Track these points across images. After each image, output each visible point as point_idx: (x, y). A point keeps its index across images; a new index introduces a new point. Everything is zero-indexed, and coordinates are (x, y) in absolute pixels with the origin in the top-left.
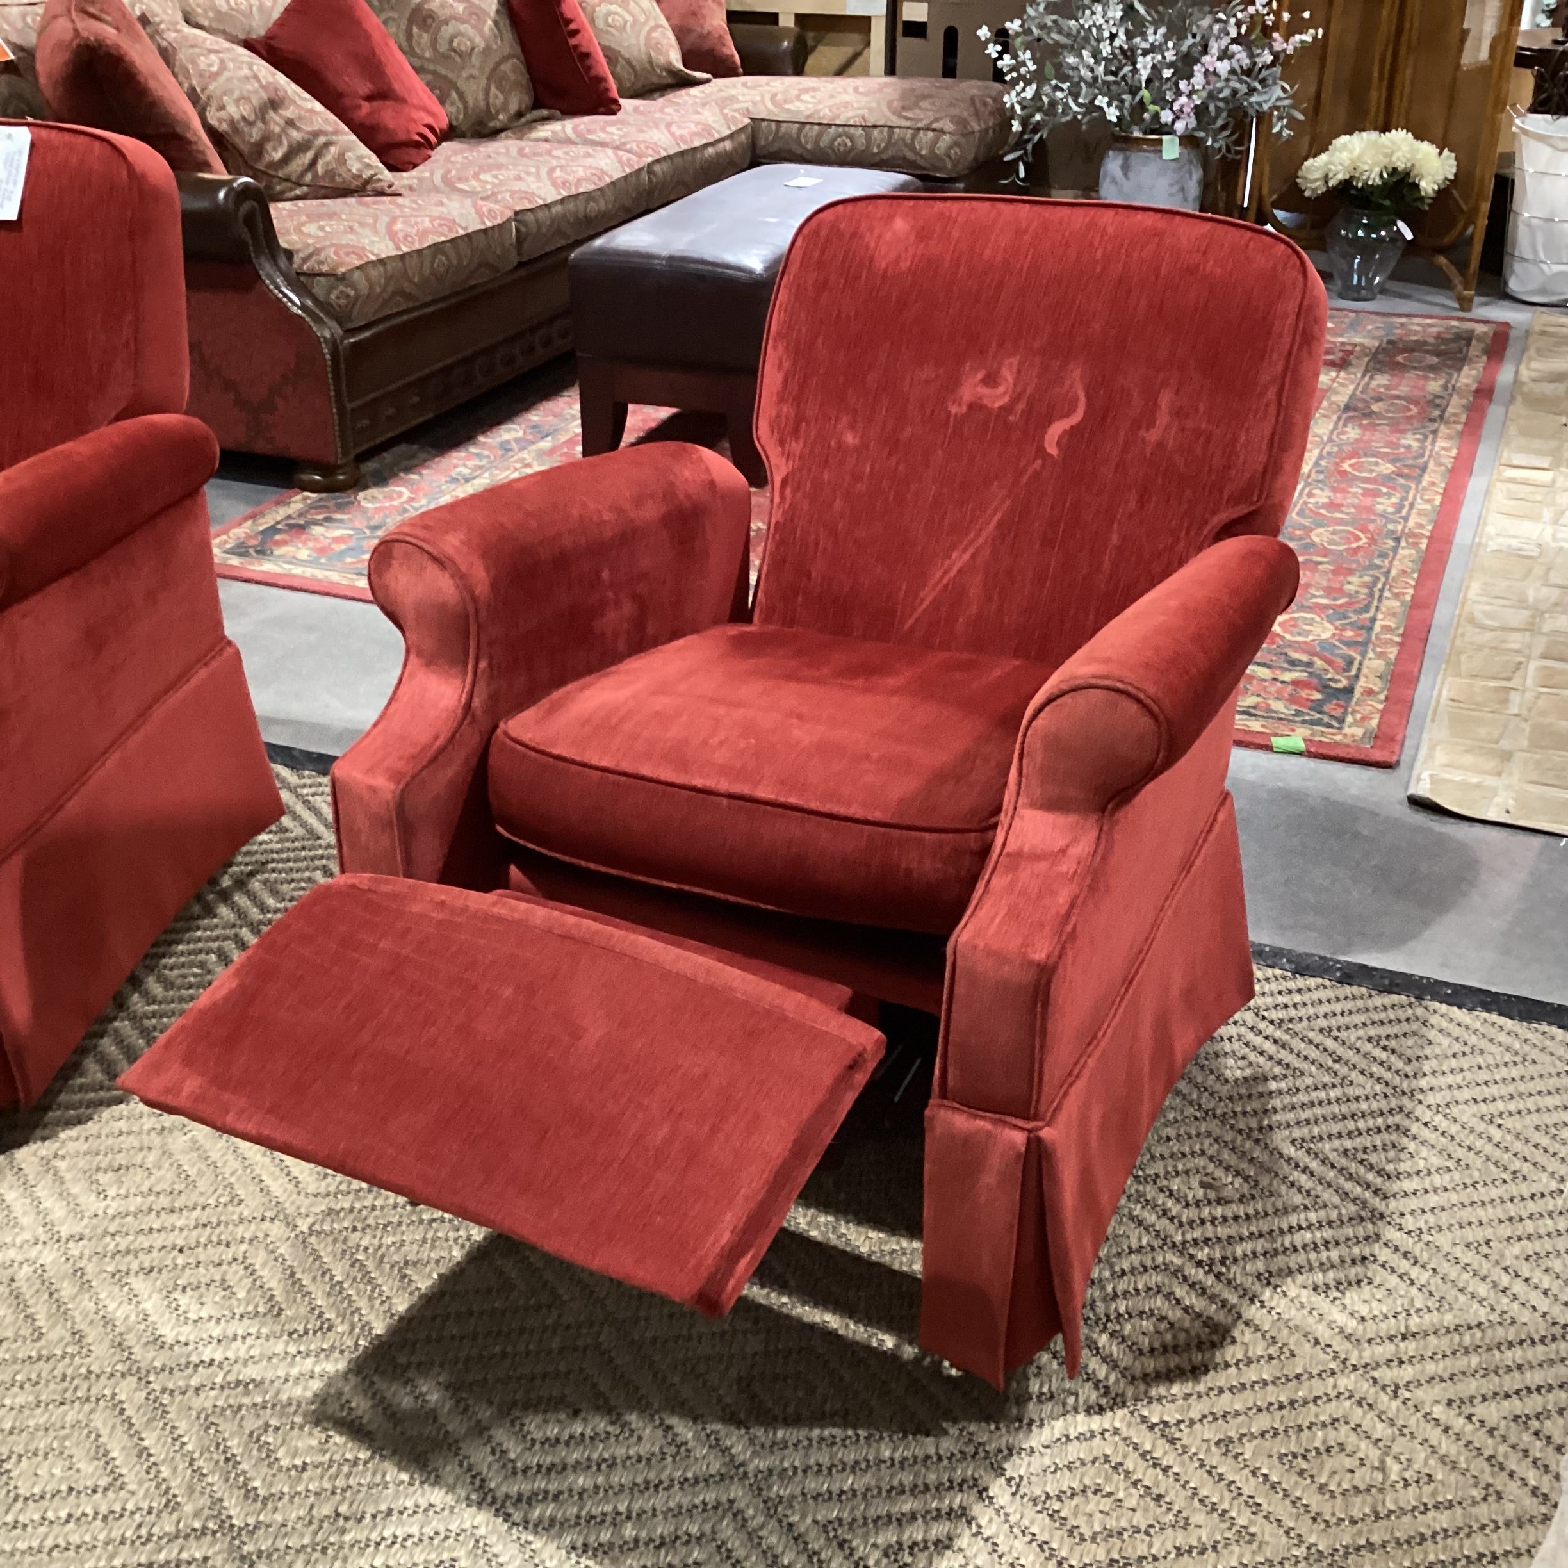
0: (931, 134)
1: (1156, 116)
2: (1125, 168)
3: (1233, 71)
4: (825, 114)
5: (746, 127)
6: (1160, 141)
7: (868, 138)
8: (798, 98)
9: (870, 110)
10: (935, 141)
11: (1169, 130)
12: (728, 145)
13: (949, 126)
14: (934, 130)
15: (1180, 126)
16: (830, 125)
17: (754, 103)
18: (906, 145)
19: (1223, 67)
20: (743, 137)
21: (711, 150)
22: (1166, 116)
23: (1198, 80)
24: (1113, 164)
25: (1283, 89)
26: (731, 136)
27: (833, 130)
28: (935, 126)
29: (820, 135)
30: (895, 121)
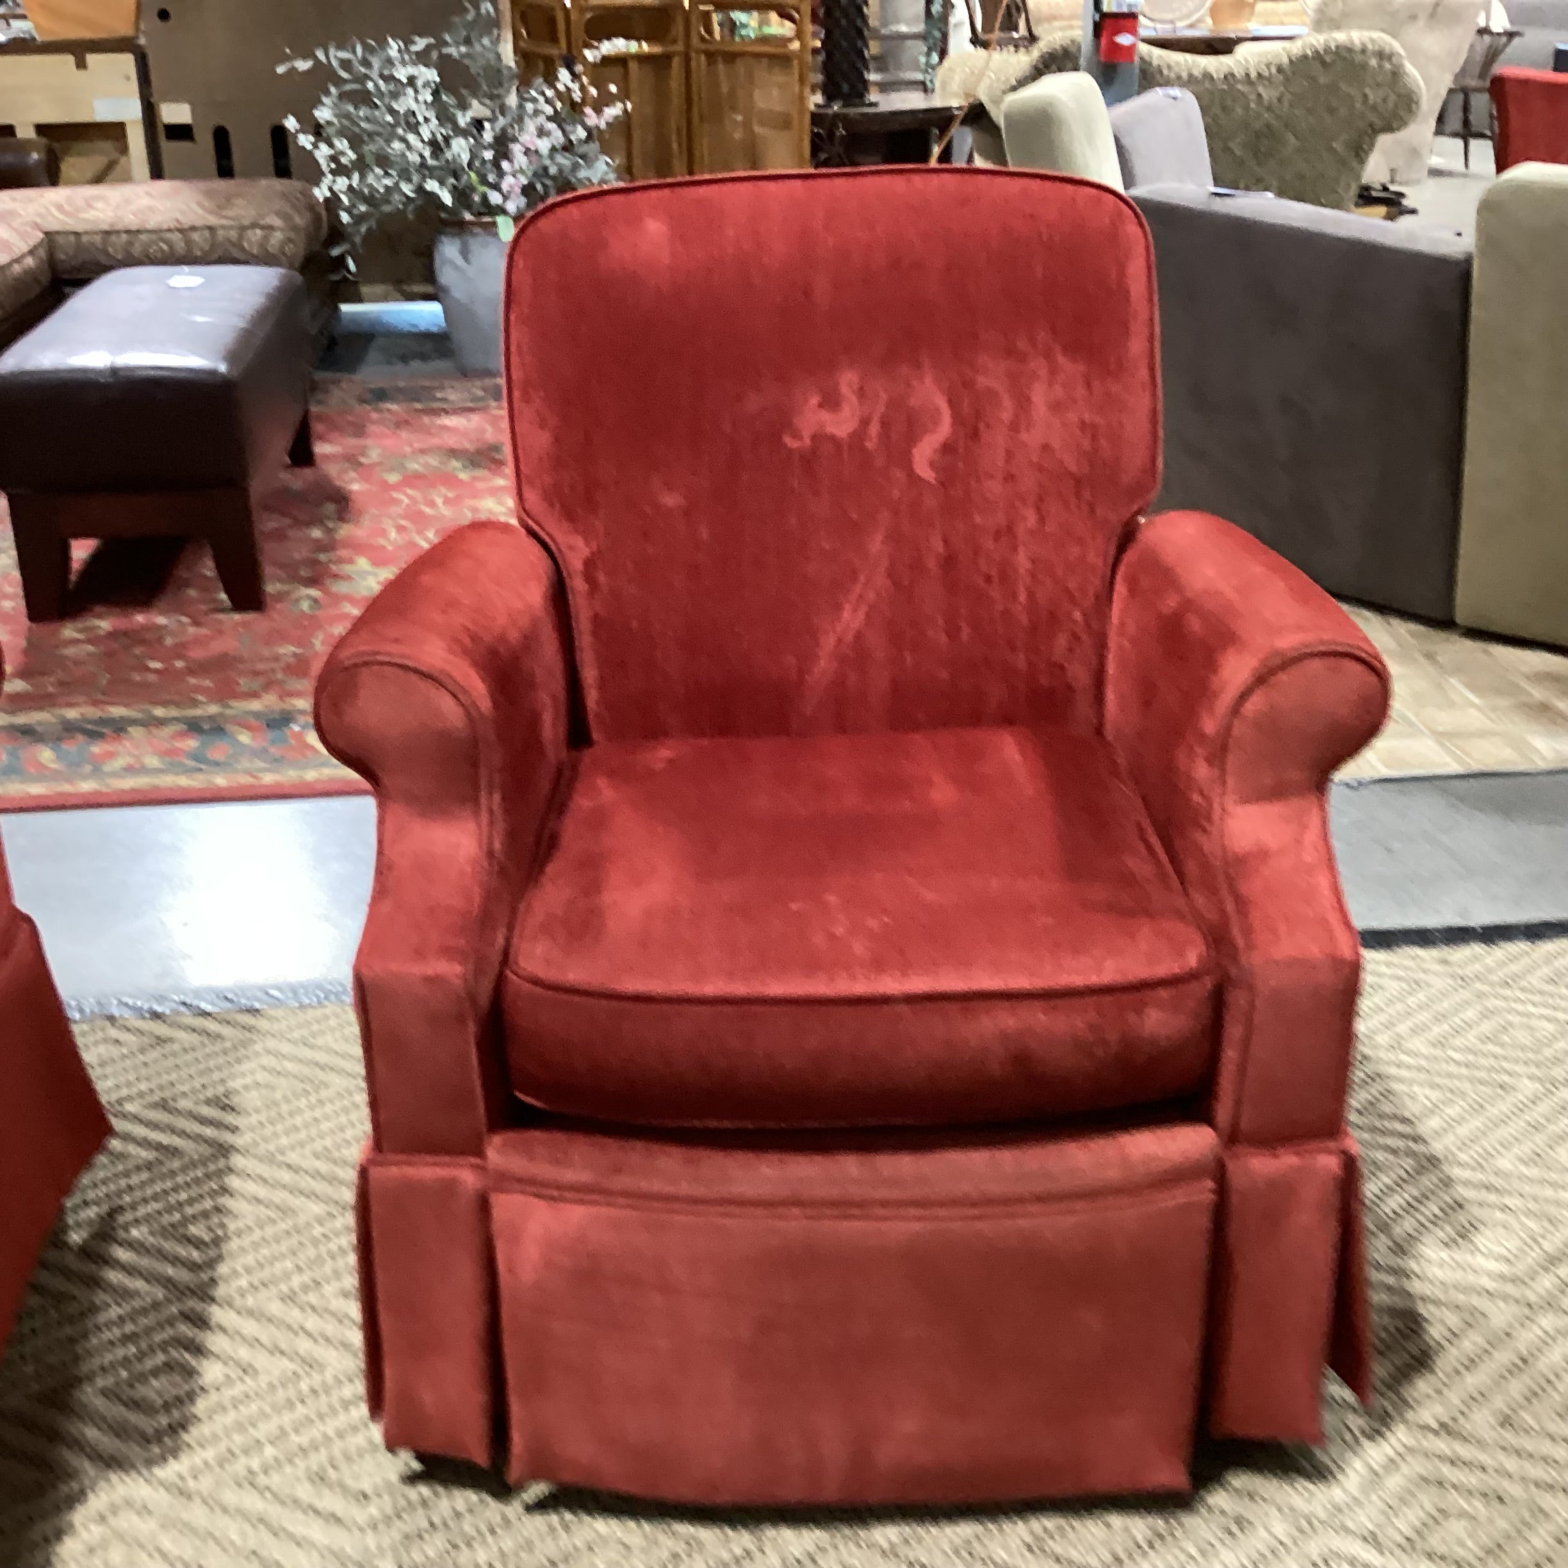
0: (259, 232)
1: (485, 198)
2: (465, 253)
3: (553, 149)
4: (130, 220)
5: (42, 240)
6: (494, 224)
7: (188, 242)
8: (90, 206)
9: (183, 213)
10: (266, 238)
11: (502, 211)
12: (30, 262)
13: (277, 222)
14: (262, 228)
15: (511, 207)
16: (138, 232)
17: (40, 215)
18: (233, 245)
19: (544, 146)
20: (42, 253)
21: (17, 268)
22: (495, 198)
23: (520, 159)
24: (448, 250)
25: (607, 163)
26: (31, 252)
27: (143, 237)
28: (262, 222)
29: (130, 243)
30: (213, 220)
